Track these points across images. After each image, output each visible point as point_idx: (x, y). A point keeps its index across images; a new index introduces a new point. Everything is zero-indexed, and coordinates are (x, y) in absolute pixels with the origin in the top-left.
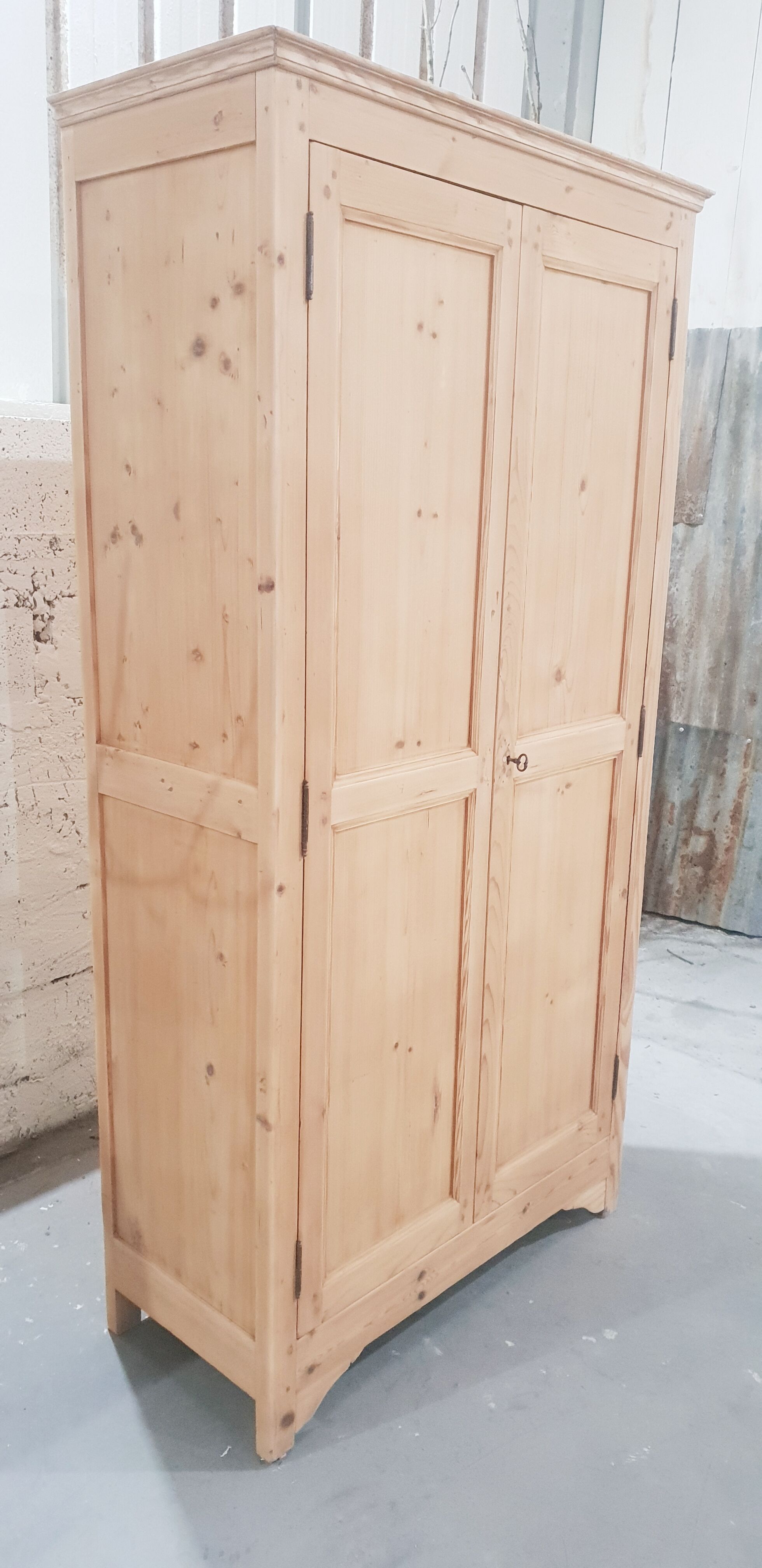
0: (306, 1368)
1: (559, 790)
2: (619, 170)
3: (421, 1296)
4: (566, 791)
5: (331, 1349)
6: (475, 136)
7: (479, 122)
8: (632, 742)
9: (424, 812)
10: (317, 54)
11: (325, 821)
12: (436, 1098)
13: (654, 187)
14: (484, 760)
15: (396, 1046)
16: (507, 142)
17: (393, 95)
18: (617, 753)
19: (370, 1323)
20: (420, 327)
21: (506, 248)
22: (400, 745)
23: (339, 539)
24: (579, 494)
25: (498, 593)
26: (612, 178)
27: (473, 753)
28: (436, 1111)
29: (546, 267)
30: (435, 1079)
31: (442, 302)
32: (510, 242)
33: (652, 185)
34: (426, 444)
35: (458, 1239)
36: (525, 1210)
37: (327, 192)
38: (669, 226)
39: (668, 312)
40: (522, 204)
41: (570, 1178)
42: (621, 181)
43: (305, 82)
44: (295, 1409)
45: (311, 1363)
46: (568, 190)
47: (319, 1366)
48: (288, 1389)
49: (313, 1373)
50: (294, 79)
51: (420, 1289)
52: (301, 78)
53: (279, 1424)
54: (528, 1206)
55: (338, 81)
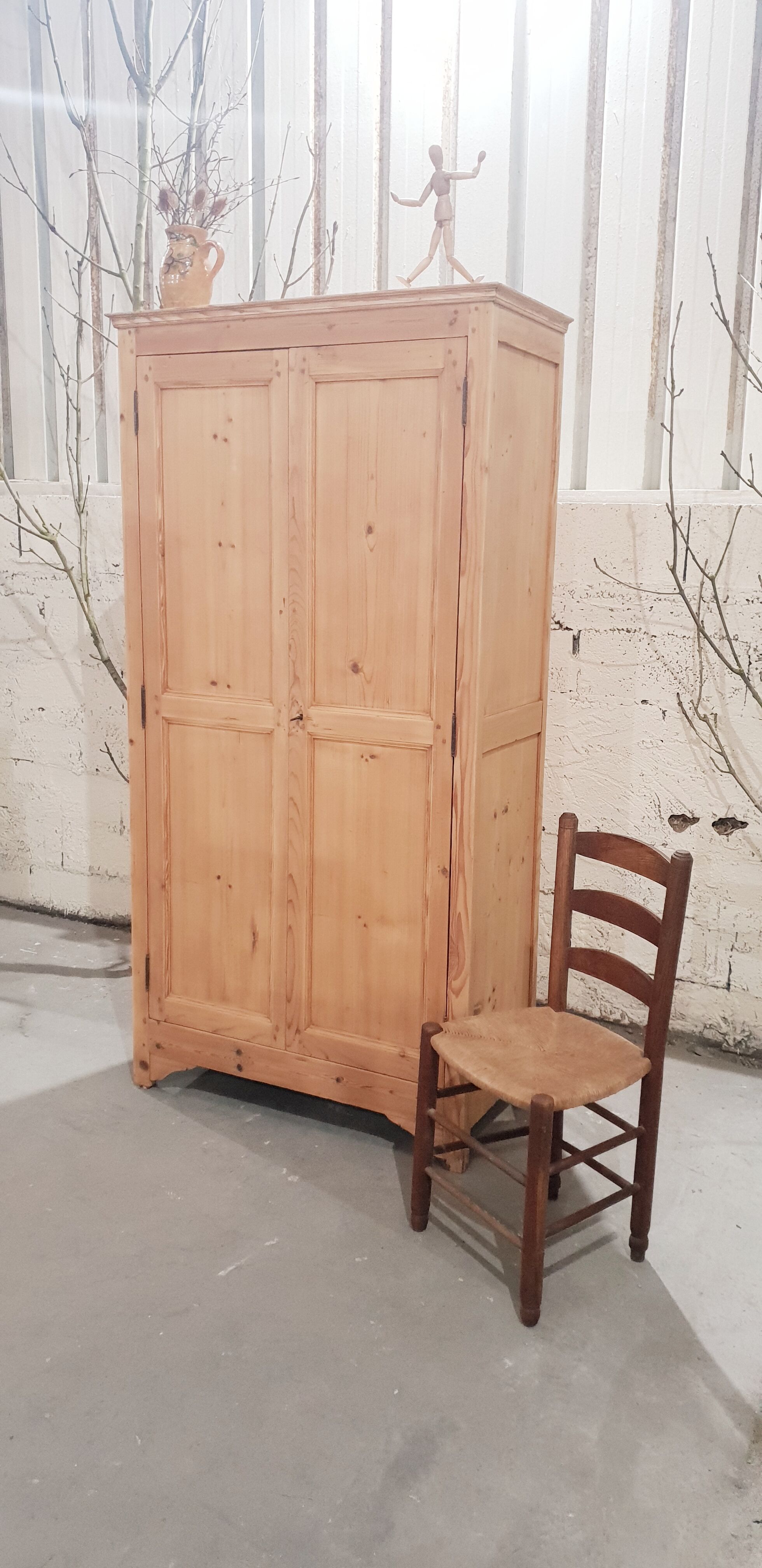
0: (155, 1042)
1: (362, 757)
3: (239, 1068)
4: (370, 759)
5: (171, 1045)
6: (244, 320)
8: (444, 742)
9: (235, 733)
11: (157, 712)
12: (254, 934)
14: (280, 711)
15: (219, 877)
16: (269, 315)
18: (429, 746)
19: (199, 1052)
20: (215, 436)
21: (276, 378)
22: (214, 683)
23: (163, 556)
24: (366, 536)
25: (284, 599)
27: (271, 704)
28: (254, 943)
29: (316, 383)
30: (253, 920)
31: (231, 420)
32: (279, 374)
34: (222, 504)
35: (270, 1050)
36: (338, 1080)
37: (146, 378)
38: (453, 322)
39: (458, 388)
40: (288, 348)
43: (133, 330)
44: (148, 1063)
45: (158, 1042)
46: (330, 327)
47: (164, 1048)
48: (144, 1045)
49: (160, 1050)
50: (127, 331)
51: (238, 1062)
52: (130, 329)
53: (138, 1063)
54: (341, 1079)
55: (147, 324)
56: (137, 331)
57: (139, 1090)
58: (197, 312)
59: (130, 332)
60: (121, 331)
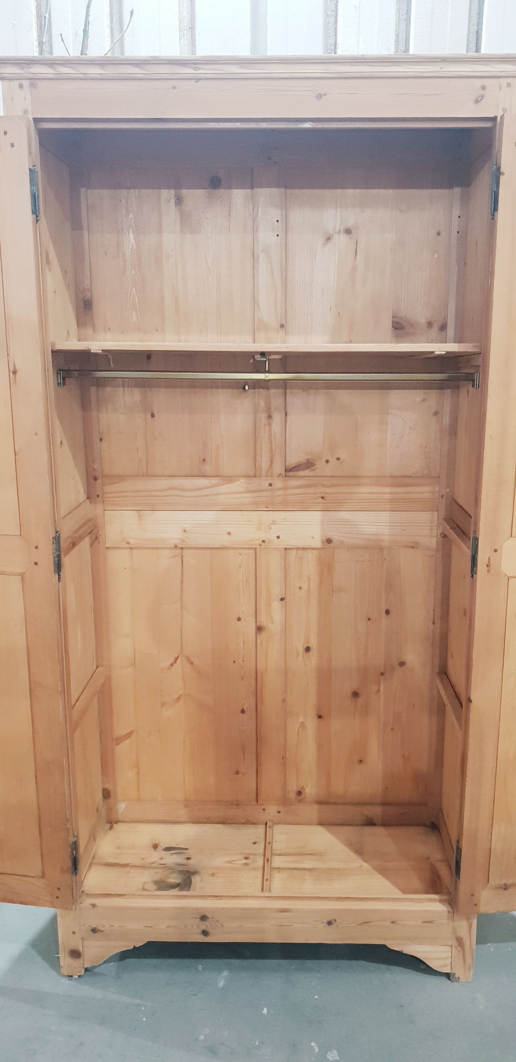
0: (89, 926)
2: (386, 66)
3: (205, 933)
5: (112, 926)
6: (198, 80)
7: (195, 69)
10: (28, 64)
13: (443, 70)
17: (103, 72)
19: (151, 927)
26: (377, 75)
33: (441, 69)
36: (330, 923)
38: (479, 99)
41: (393, 922)
42: (393, 74)
43: (26, 83)
44: (81, 950)
45: (94, 926)
46: (319, 97)
47: (102, 931)
48: (74, 933)
49: (98, 935)
50: (17, 83)
51: (203, 927)
52: (20, 81)
53: (67, 955)
54: (333, 921)
55: (52, 76)
56: (33, 86)
57: (70, 982)
58: (129, 64)
59: (21, 86)
60: (6, 83)
